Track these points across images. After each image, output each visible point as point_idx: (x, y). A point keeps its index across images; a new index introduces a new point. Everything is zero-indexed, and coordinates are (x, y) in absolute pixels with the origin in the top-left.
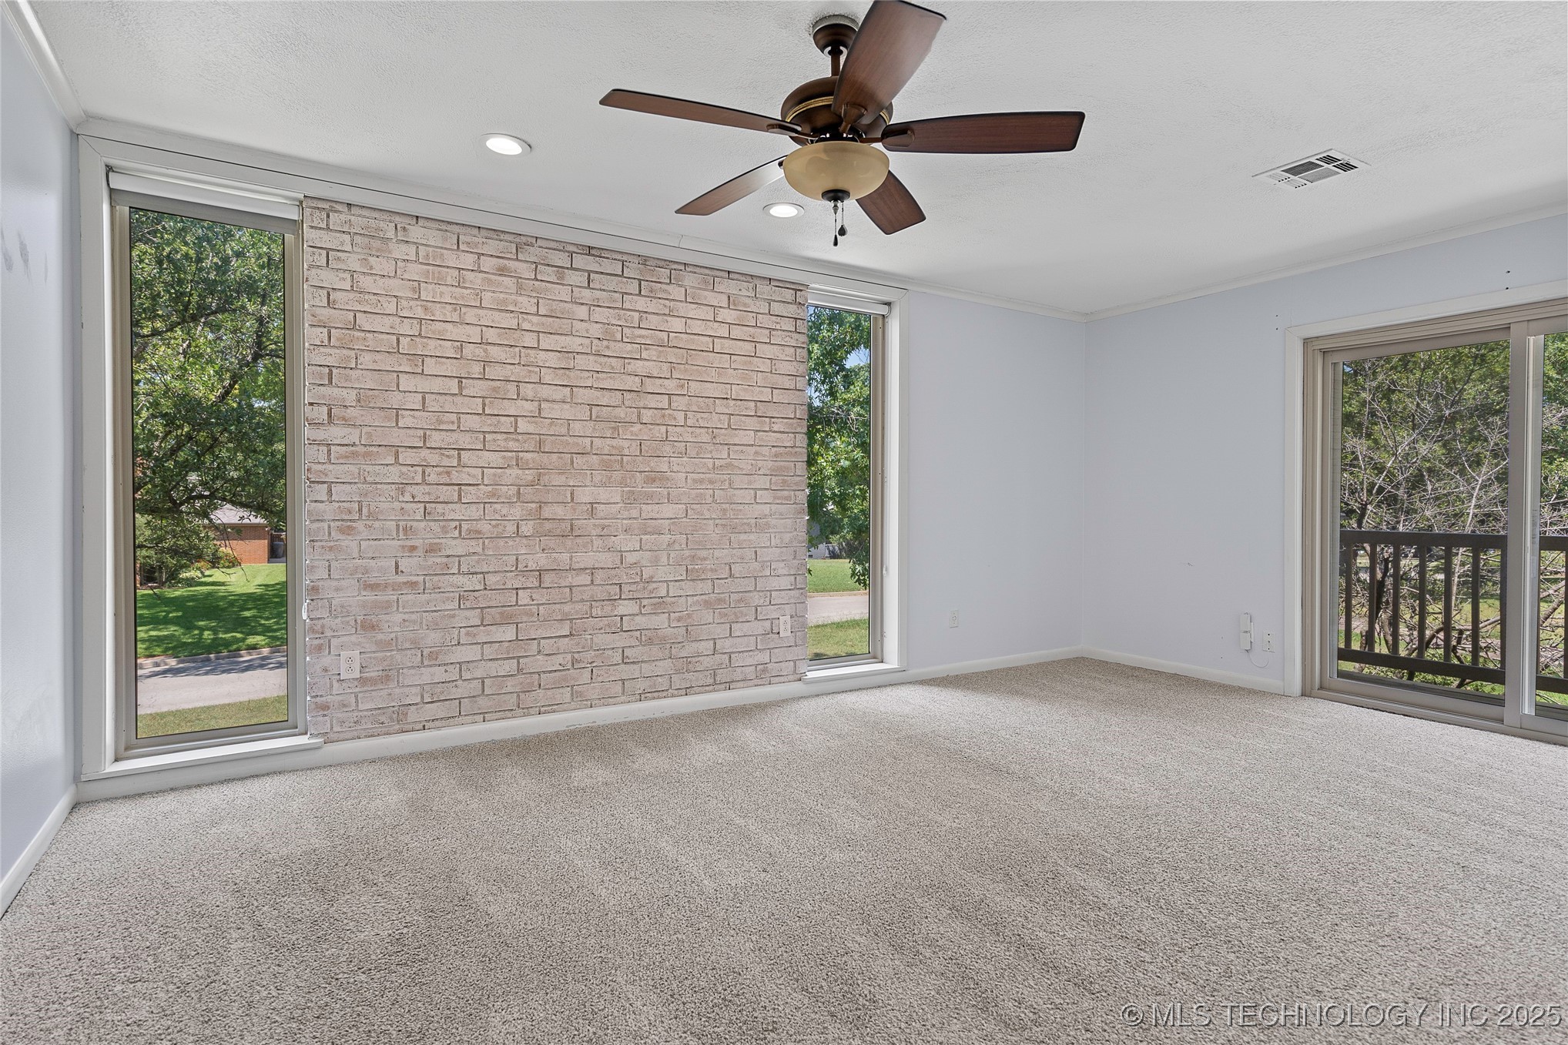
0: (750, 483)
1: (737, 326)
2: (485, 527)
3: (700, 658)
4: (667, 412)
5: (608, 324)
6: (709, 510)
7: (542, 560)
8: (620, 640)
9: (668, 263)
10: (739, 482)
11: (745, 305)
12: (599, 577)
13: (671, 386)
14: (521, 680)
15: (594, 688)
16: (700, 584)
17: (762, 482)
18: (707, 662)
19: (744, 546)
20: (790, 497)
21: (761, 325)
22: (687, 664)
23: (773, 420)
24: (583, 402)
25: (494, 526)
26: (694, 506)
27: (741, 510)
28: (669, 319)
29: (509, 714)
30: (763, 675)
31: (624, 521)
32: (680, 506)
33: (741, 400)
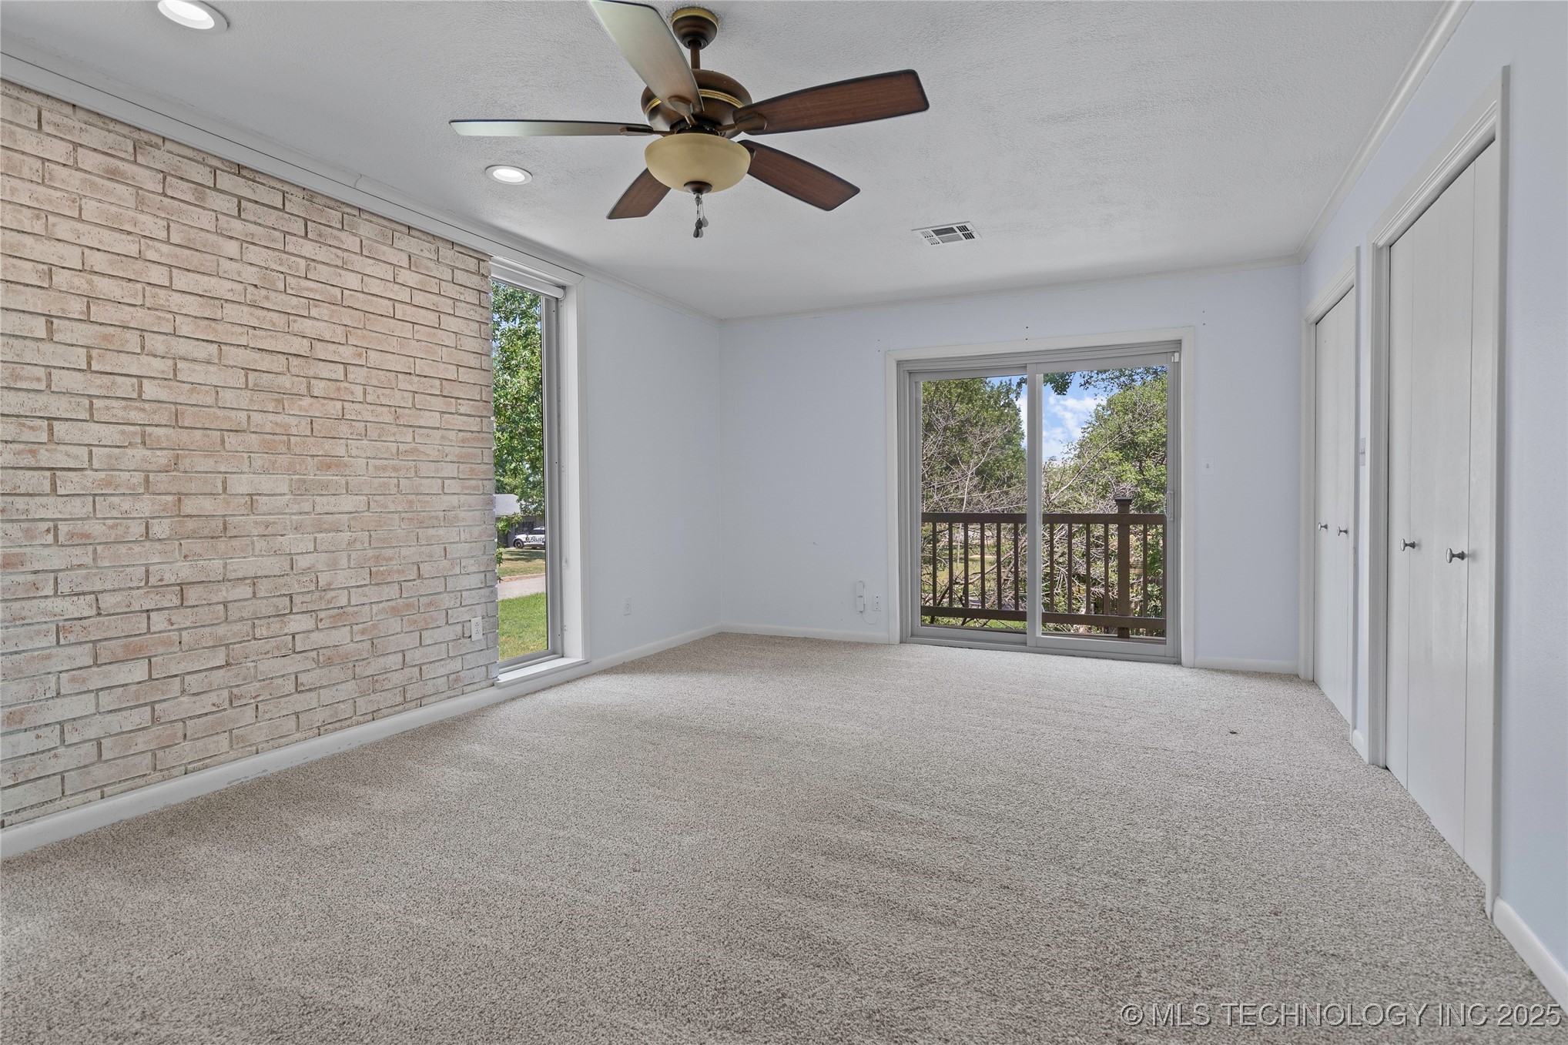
0: (437, 471)
1: (419, 292)
2: (97, 529)
3: (388, 675)
4: (343, 385)
5: (267, 269)
6: (393, 502)
7: (184, 571)
8: (291, 665)
9: (339, 204)
10: (426, 469)
11: (427, 268)
12: (263, 588)
13: (346, 353)
14: (158, 733)
15: (260, 728)
16: (386, 589)
17: (450, 470)
18: (396, 678)
19: (433, 542)
20: (478, 487)
21: (444, 294)
22: (374, 683)
23: (459, 401)
24: (235, 364)
25: (111, 527)
26: (377, 498)
27: (428, 501)
28: (343, 272)
29: (141, 782)
30: (456, 685)
31: (294, 517)
32: (361, 498)
33: (425, 377)
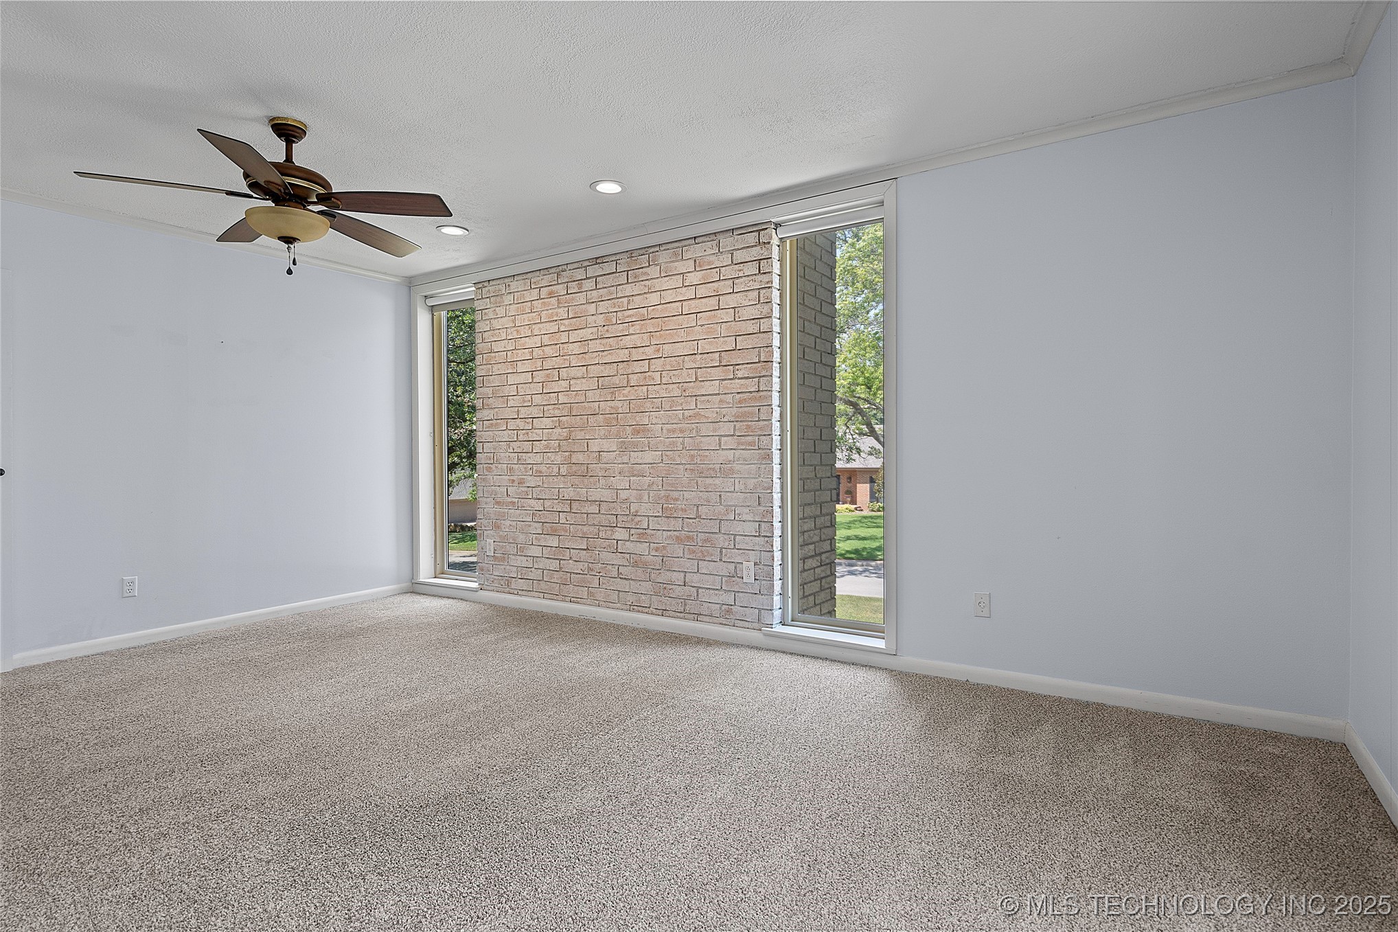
0: (715, 430)
1: (701, 286)
2: (543, 468)
3: (673, 587)
4: (647, 374)
5: (608, 313)
6: (679, 456)
7: (569, 493)
8: (617, 559)
9: (647, 249)
10: (706, 429)
11: (709, 263)
12: (604, 506)
13: (650, 352)
14: (561, 575)
15: (600, 592)
16: (672, 521)
17: (727, 429)
18: (679, 591)
19: (710, 490)
20: (755, 442)
21: (724, 278)
22: (662, 589)
23: (737, 367)
24: (594, 375)
25: (548, 468)
26: (668, 453)
27: (707, 456)
28: (648, 296)
29: (555, 597)
30: (727, 615)
31: (620, 466)
32: (657, 453)
33: (708, 353)
